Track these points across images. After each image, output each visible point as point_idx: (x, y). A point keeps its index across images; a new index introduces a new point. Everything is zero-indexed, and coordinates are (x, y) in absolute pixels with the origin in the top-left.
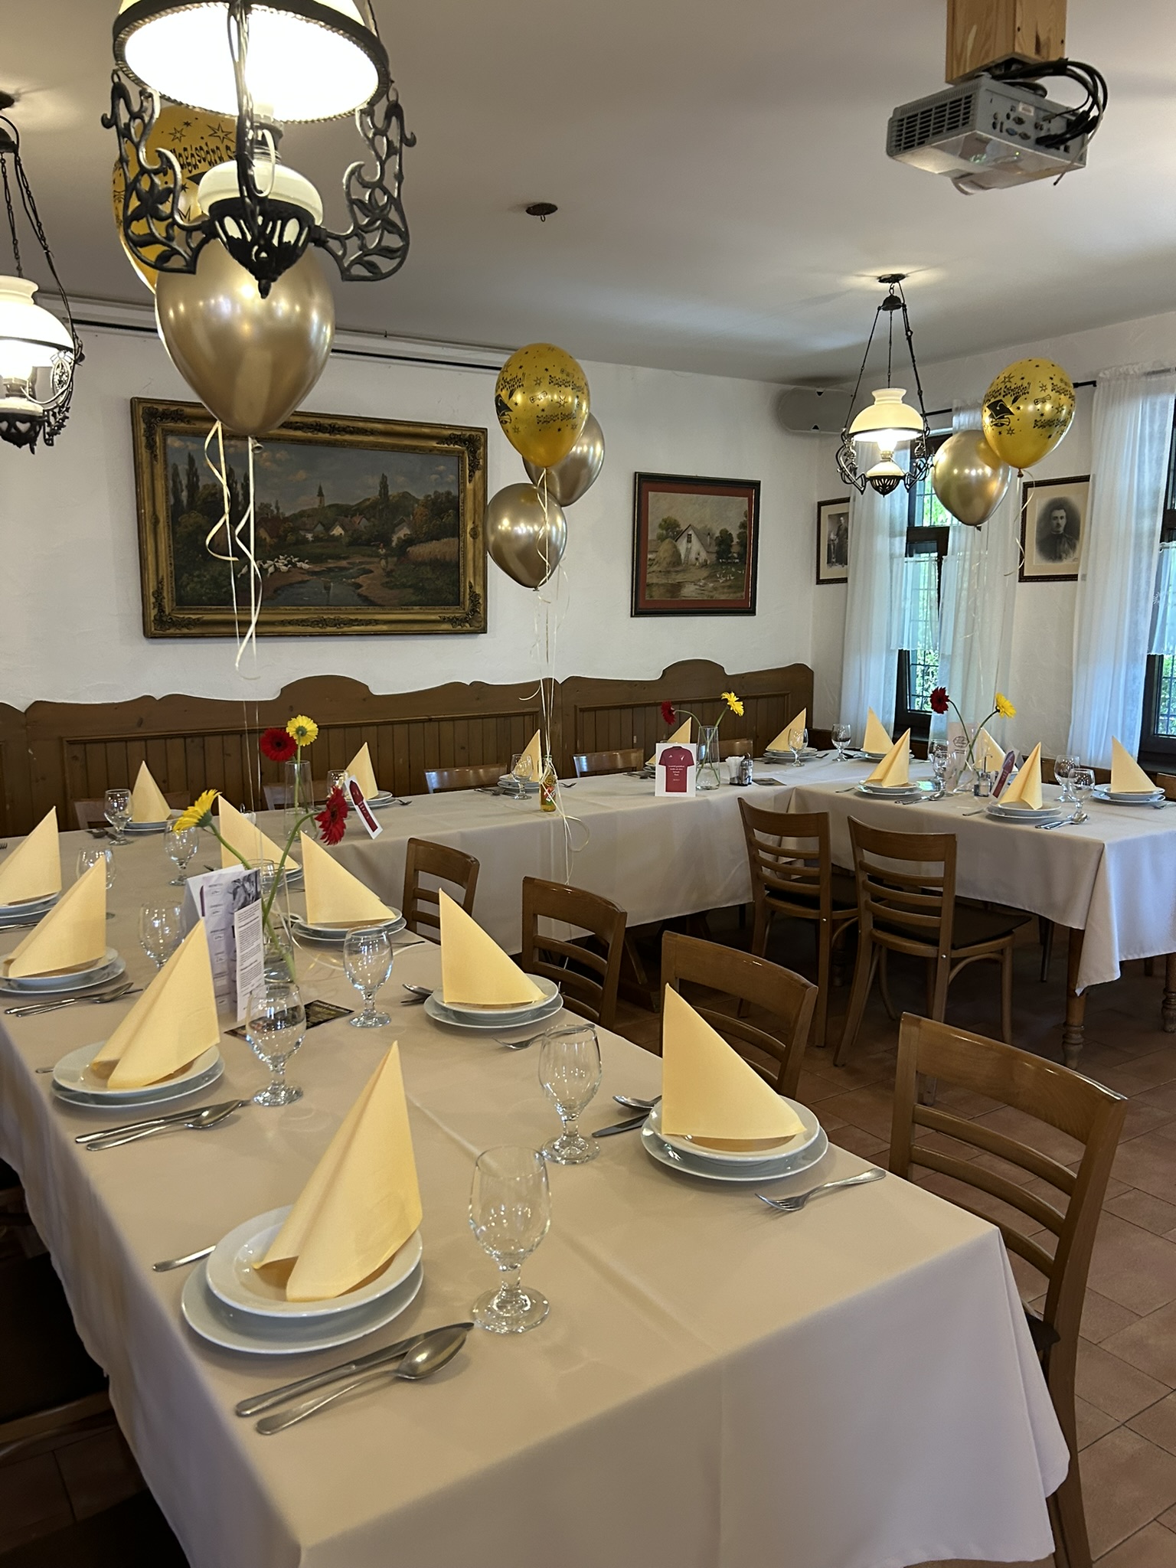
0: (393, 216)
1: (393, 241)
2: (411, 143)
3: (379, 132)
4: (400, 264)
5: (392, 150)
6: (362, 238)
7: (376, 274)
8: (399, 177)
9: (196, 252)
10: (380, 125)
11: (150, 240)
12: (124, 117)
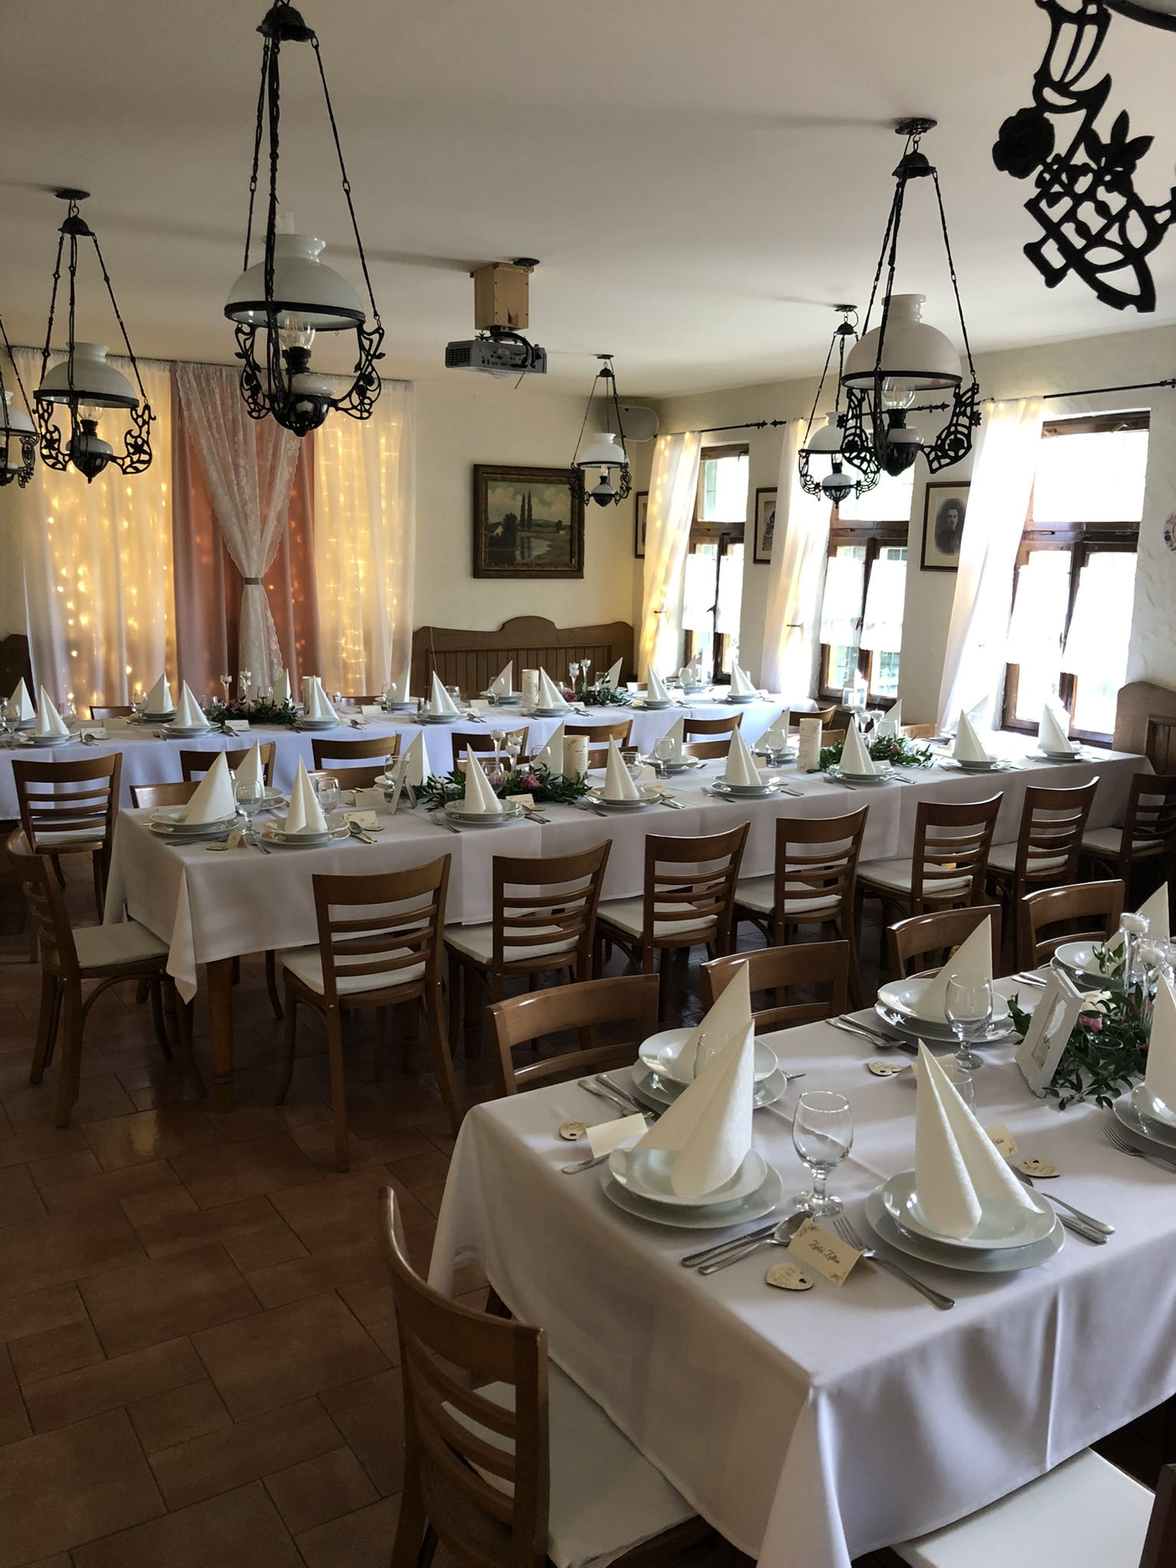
0: (145, 448)
1: (145, 457)
2: (154, 419)
3: (138, 416)
4: (147, 467)
5: (145, 423)
6: (132, 459)
7: (138, 471)
8: (148, 433)
9: (67, 462)
10: (140, 413)
11: (50, 456)
12: (41, 411)
